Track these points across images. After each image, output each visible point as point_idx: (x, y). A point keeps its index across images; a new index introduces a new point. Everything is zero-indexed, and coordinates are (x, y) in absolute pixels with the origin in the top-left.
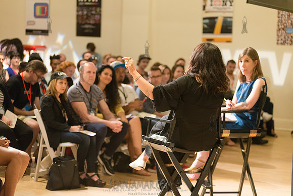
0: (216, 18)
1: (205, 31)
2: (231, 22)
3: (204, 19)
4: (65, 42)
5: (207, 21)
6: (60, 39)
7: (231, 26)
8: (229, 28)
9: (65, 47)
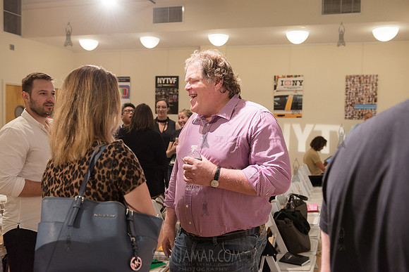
0: (287, 96)
1: (276, 108)
2: (302, 99)
3: (275, 97)
5: (278, 99)
7: (301, 103)
8: (299, 105)
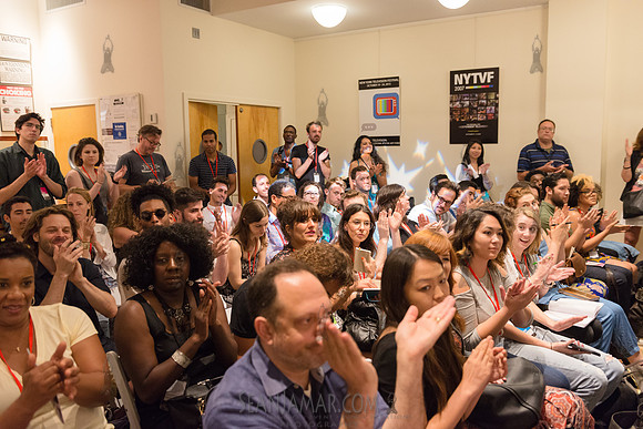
4: (430, 154)
6: (421, 150)
9: (431, 162)
